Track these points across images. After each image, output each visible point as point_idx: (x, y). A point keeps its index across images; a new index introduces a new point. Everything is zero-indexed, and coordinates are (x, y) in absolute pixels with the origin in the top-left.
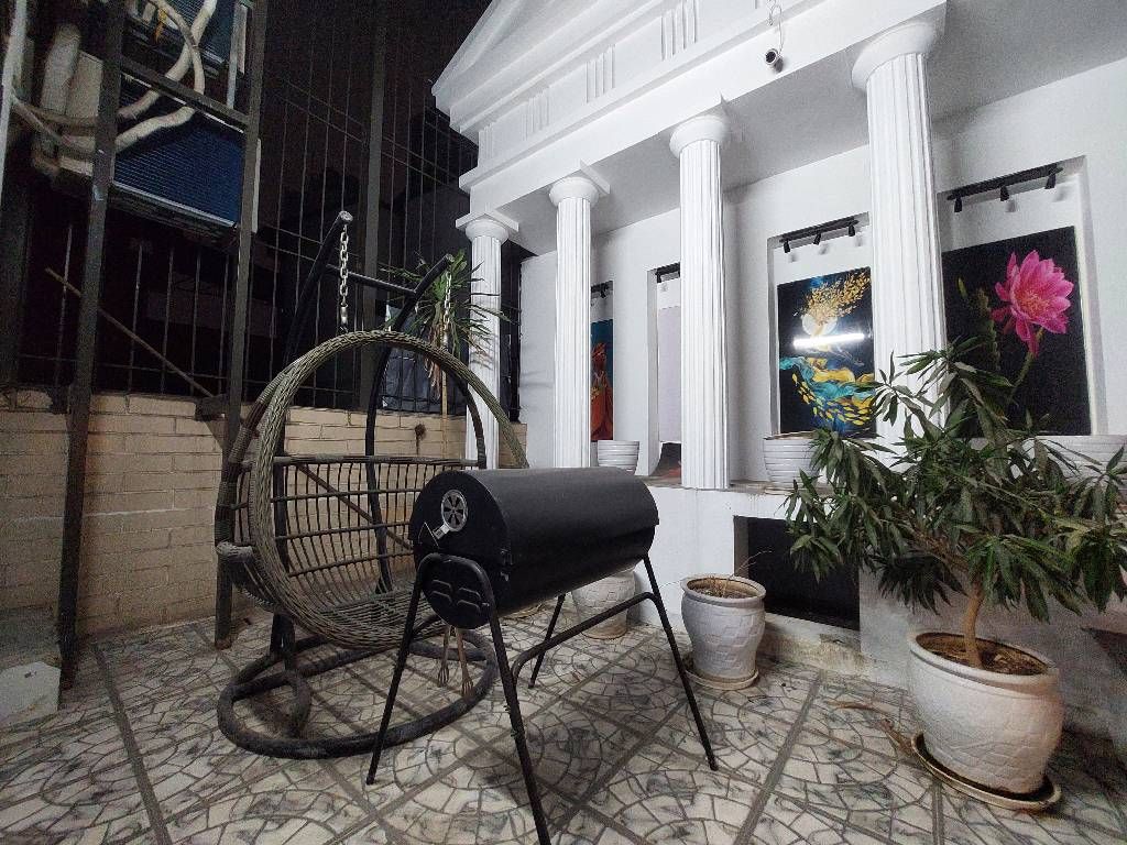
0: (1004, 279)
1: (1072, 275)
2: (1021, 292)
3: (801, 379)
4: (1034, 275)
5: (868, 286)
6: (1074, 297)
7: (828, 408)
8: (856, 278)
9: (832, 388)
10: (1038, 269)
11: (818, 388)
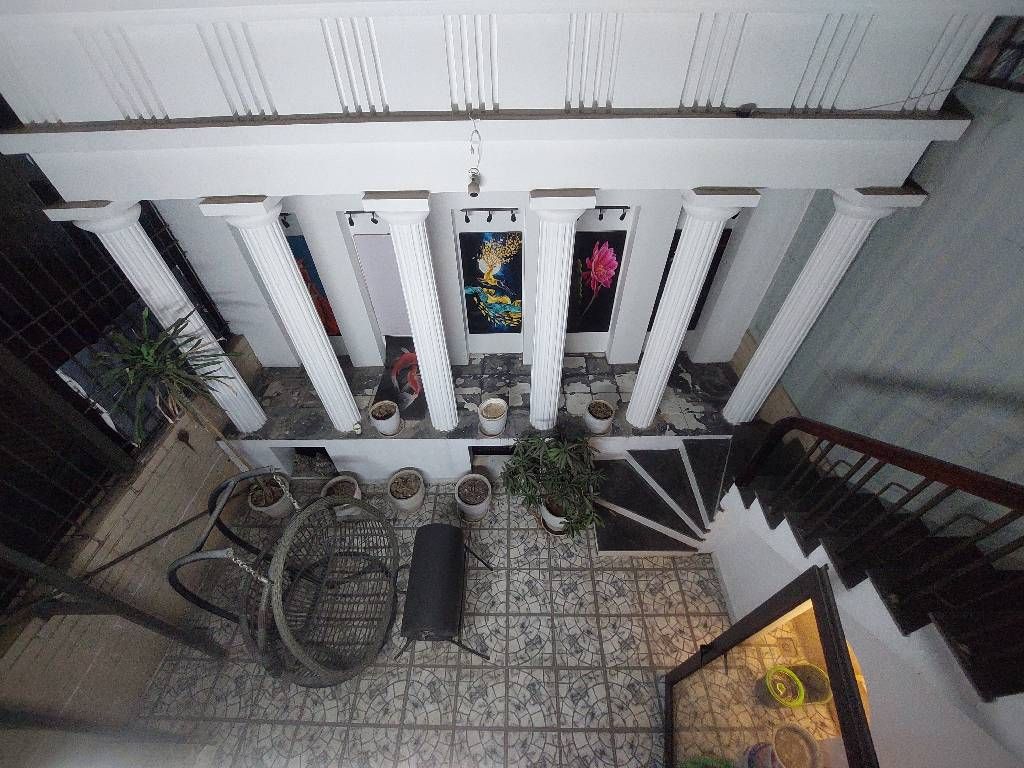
0: (591, 256)
1: (619, 260)
2: (597, 264)
3: (479, 300)
4: (605, 257)
5: (520, 245)
6: (617, 271)
7: (495, 317)
8: (514, 239)
9: (498, 306)
10: (606, 253)
11: (490, 306)
